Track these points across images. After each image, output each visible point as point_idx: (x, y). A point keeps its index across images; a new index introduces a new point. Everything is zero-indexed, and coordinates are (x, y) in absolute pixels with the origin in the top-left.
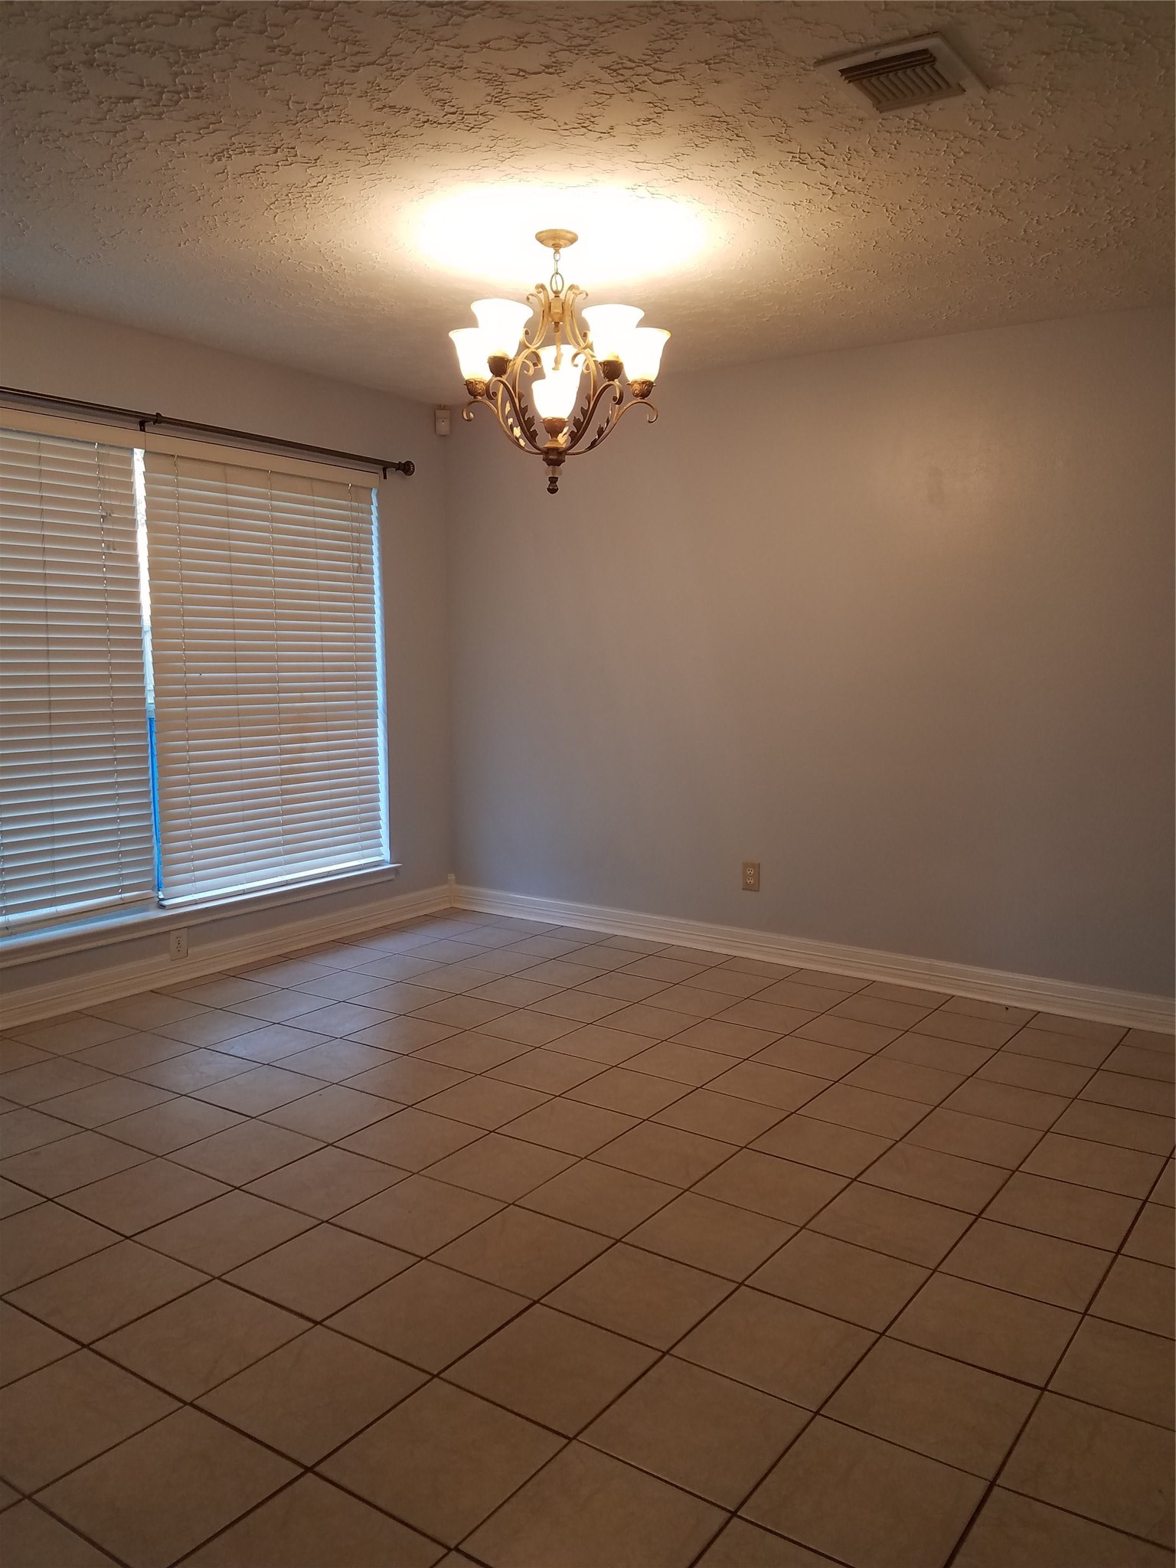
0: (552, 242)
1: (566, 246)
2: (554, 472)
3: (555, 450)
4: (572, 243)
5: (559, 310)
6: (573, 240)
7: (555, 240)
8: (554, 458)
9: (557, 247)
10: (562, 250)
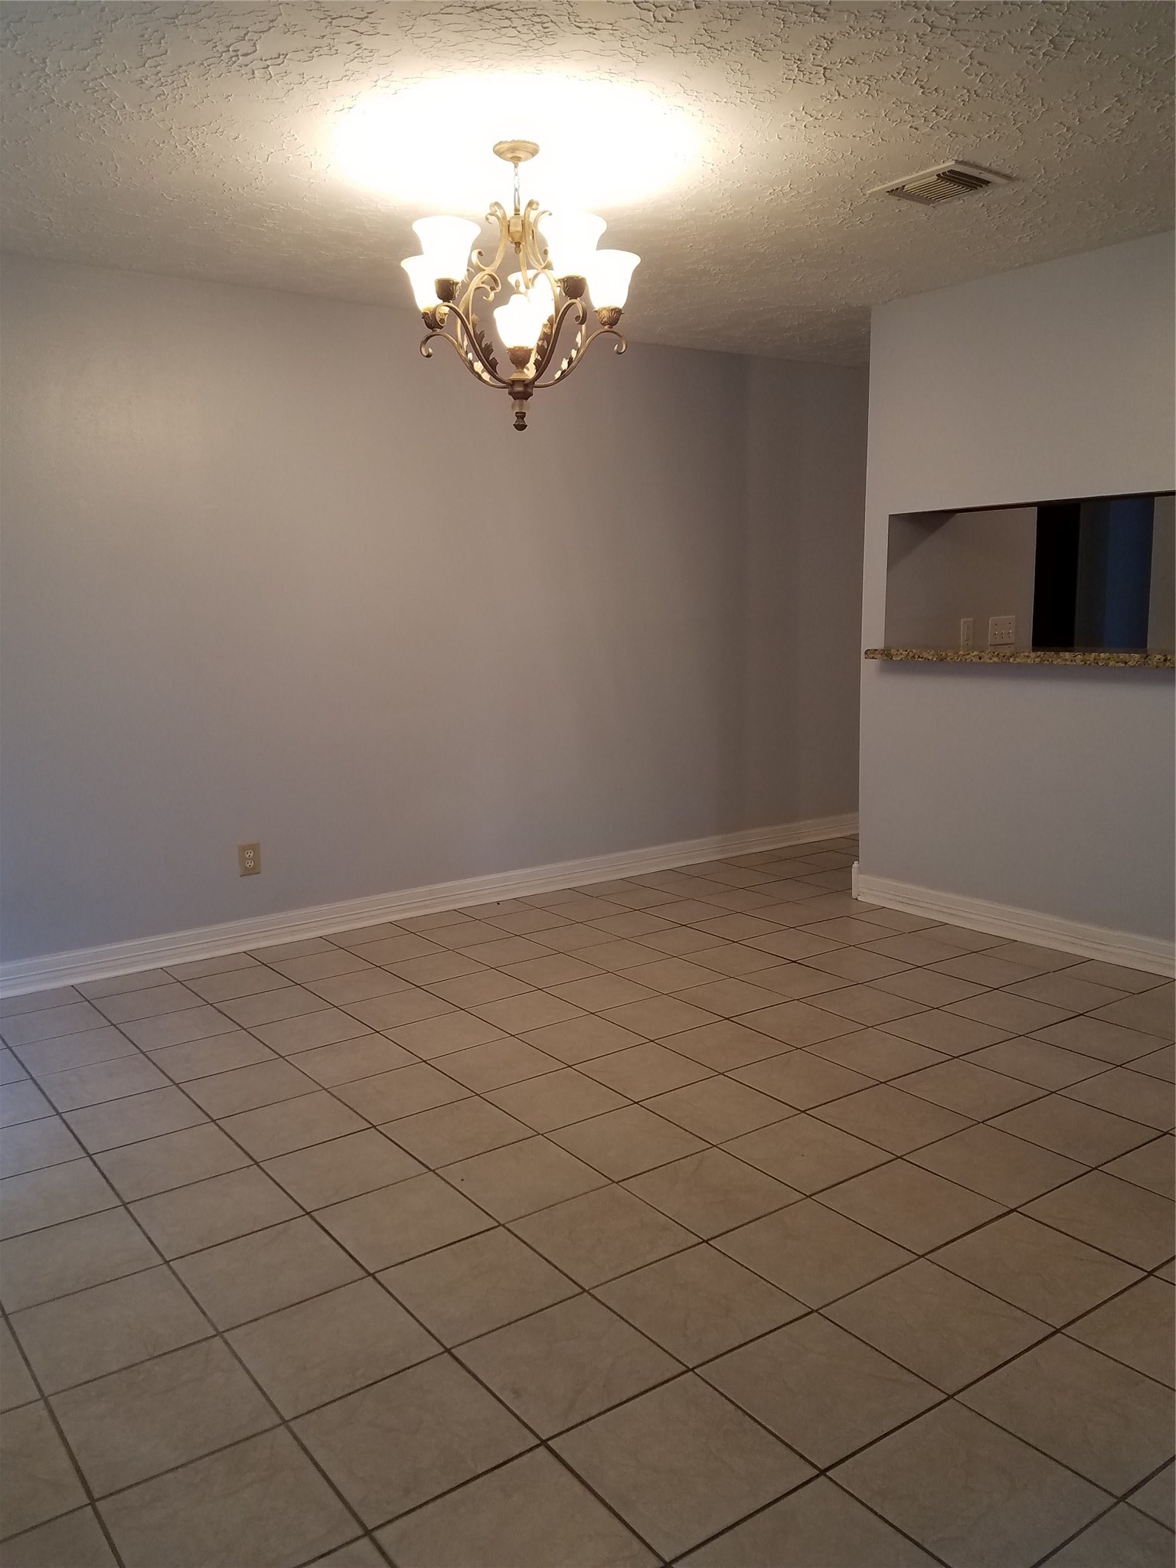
0: (510, 155)
1: (526, 159)
2: (521, 406)
3: (522, 382)
4: (533, 156)
5: (520, 229)
6: (534, 152)
7: (514, 152)
8: (522, 391)
9: (516, 160)
10: (521, 164)
